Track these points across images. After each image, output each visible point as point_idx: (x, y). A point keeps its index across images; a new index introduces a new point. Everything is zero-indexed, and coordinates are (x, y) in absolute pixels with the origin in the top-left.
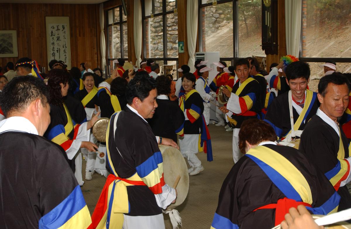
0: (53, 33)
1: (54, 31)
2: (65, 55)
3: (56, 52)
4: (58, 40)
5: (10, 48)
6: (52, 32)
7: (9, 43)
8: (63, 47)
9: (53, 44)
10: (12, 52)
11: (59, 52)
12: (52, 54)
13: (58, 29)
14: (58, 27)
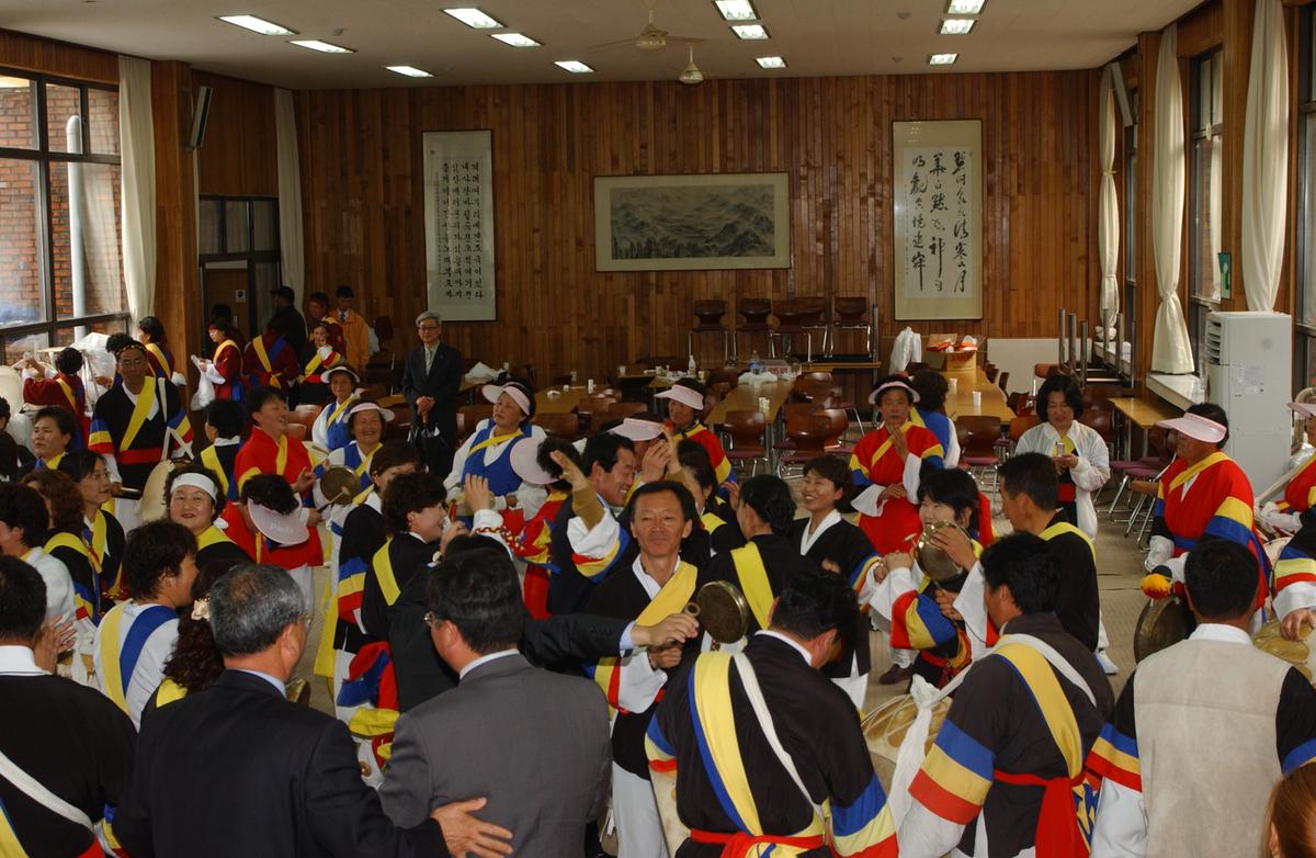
0: (919, 184)
1: (923, 173)
2: (962, 264)
3: (926, 251)
4: (935, 207)
5: (762, 238)
6: (916, 178)
7: (762, 218)
8: (956, 235)
9: (917, 223)
10: (770, 251)
11: (937, 251)
12: (914, 259)
13: (939, 169)
14: (938, 160)
